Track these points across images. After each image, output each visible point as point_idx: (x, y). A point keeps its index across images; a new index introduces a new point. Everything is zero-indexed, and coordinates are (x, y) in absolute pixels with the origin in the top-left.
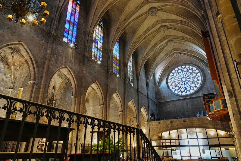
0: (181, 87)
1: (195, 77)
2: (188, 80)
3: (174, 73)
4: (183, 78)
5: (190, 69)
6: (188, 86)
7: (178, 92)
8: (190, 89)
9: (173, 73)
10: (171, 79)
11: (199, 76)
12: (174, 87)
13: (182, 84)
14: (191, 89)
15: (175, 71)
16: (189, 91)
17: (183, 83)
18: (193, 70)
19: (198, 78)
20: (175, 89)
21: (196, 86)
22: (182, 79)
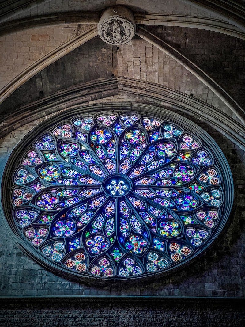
0: (89, 227)
1: (186, 185)
2: (146, 194)
3: (66, 141)
4: (117, 177)
5: (164, 141)
6: (139, 231)
7: (69, 254)
8: (151, 248)
9: (60, 143)
10: (38, 168)
11: (209, 188)
12: (47, 220)
13: (101, 211)
14: (157, 251)
15: (76, 130)
16: (142, 260)
17: (110, 208)
18: (184, 147)
19: (206, 196)
20: (52, 233)
21: (183, 240)
22: (107, 182)
